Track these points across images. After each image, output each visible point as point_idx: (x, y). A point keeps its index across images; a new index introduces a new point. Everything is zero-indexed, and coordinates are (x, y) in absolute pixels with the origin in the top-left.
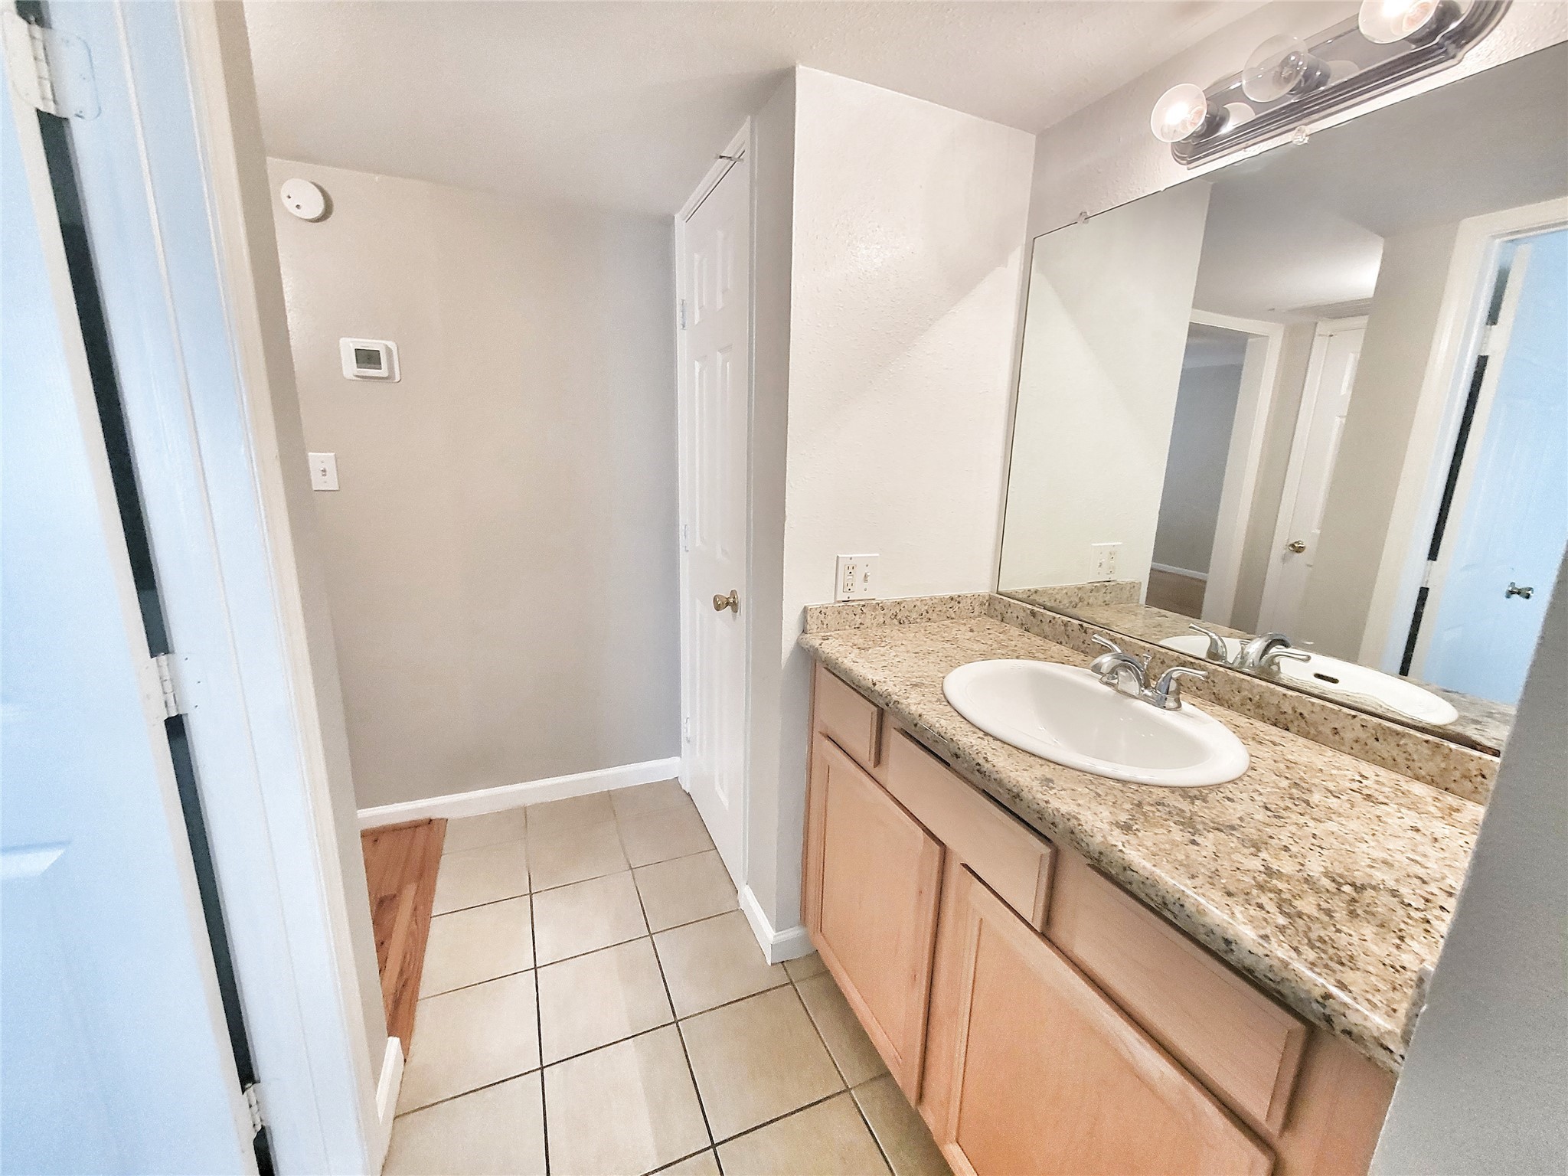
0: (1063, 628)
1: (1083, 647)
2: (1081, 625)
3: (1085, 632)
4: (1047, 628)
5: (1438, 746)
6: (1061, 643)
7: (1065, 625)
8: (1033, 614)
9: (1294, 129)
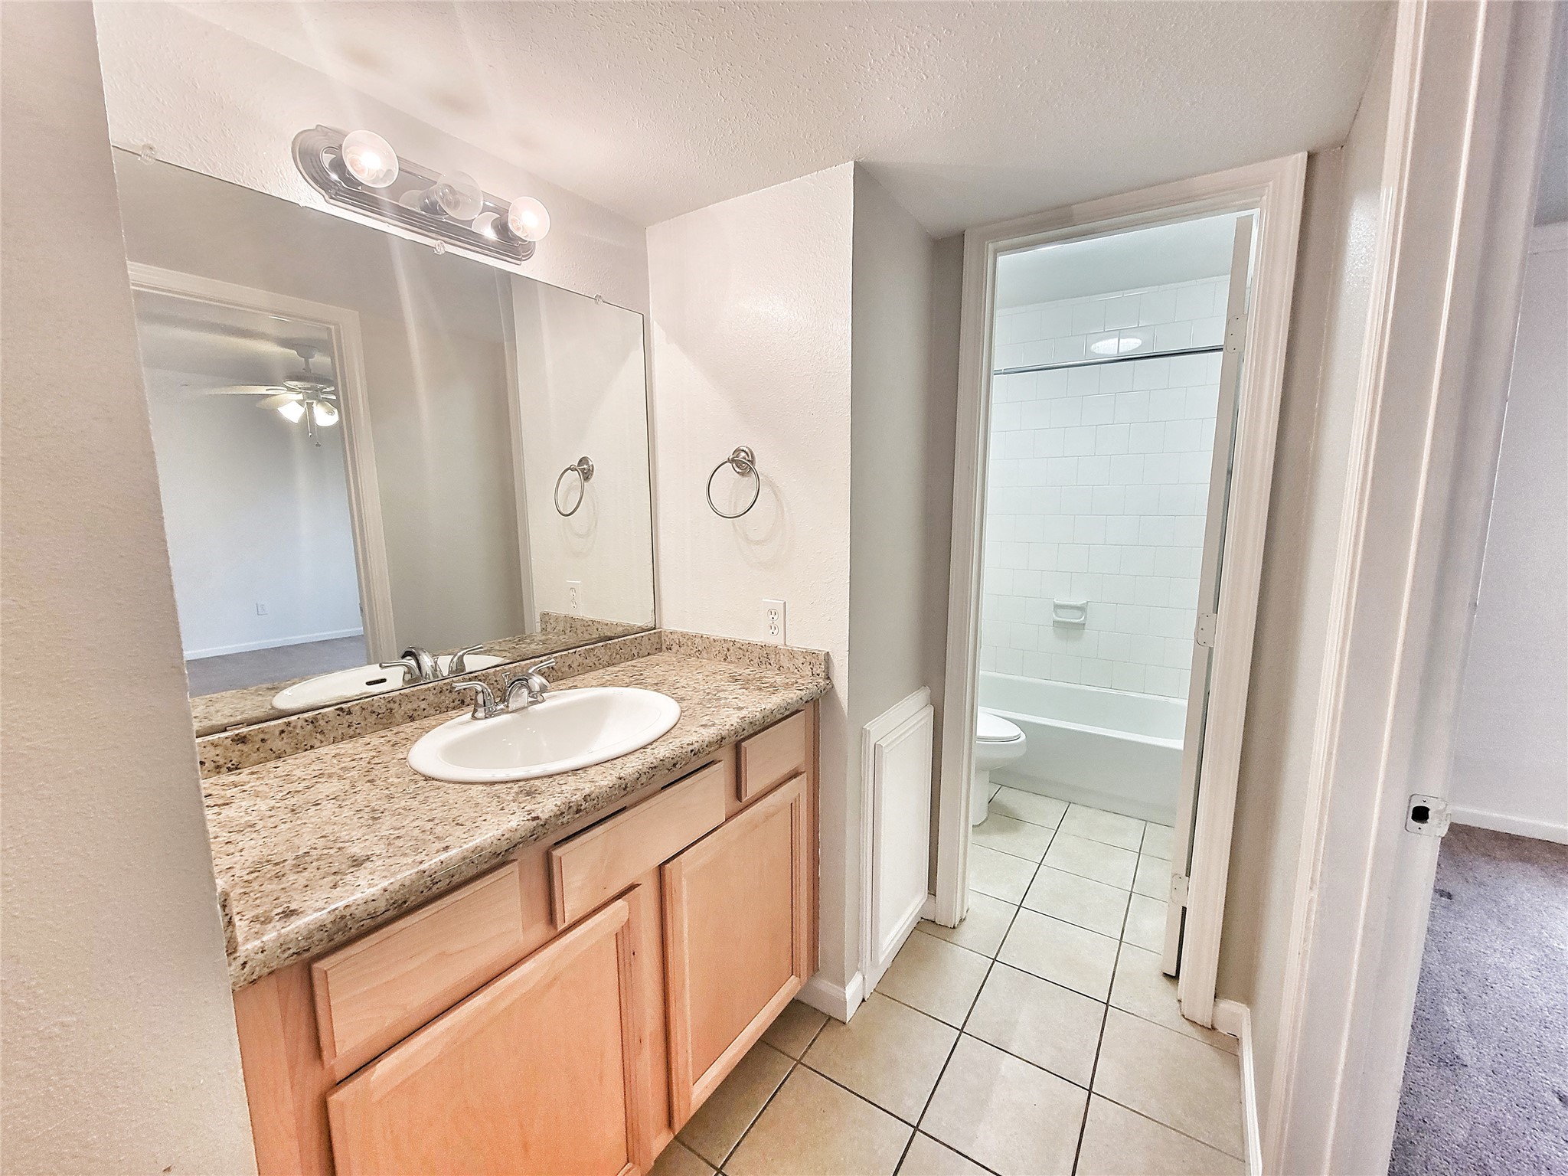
0: (310, 727)
1: (351, 732)
2: (341, 709)
3: (349, 713)
4: (277, 744)
5: (606, 645)
6: (312, 747)
7: (312, 722)
8: (242, 740)
9: (437, 240)
